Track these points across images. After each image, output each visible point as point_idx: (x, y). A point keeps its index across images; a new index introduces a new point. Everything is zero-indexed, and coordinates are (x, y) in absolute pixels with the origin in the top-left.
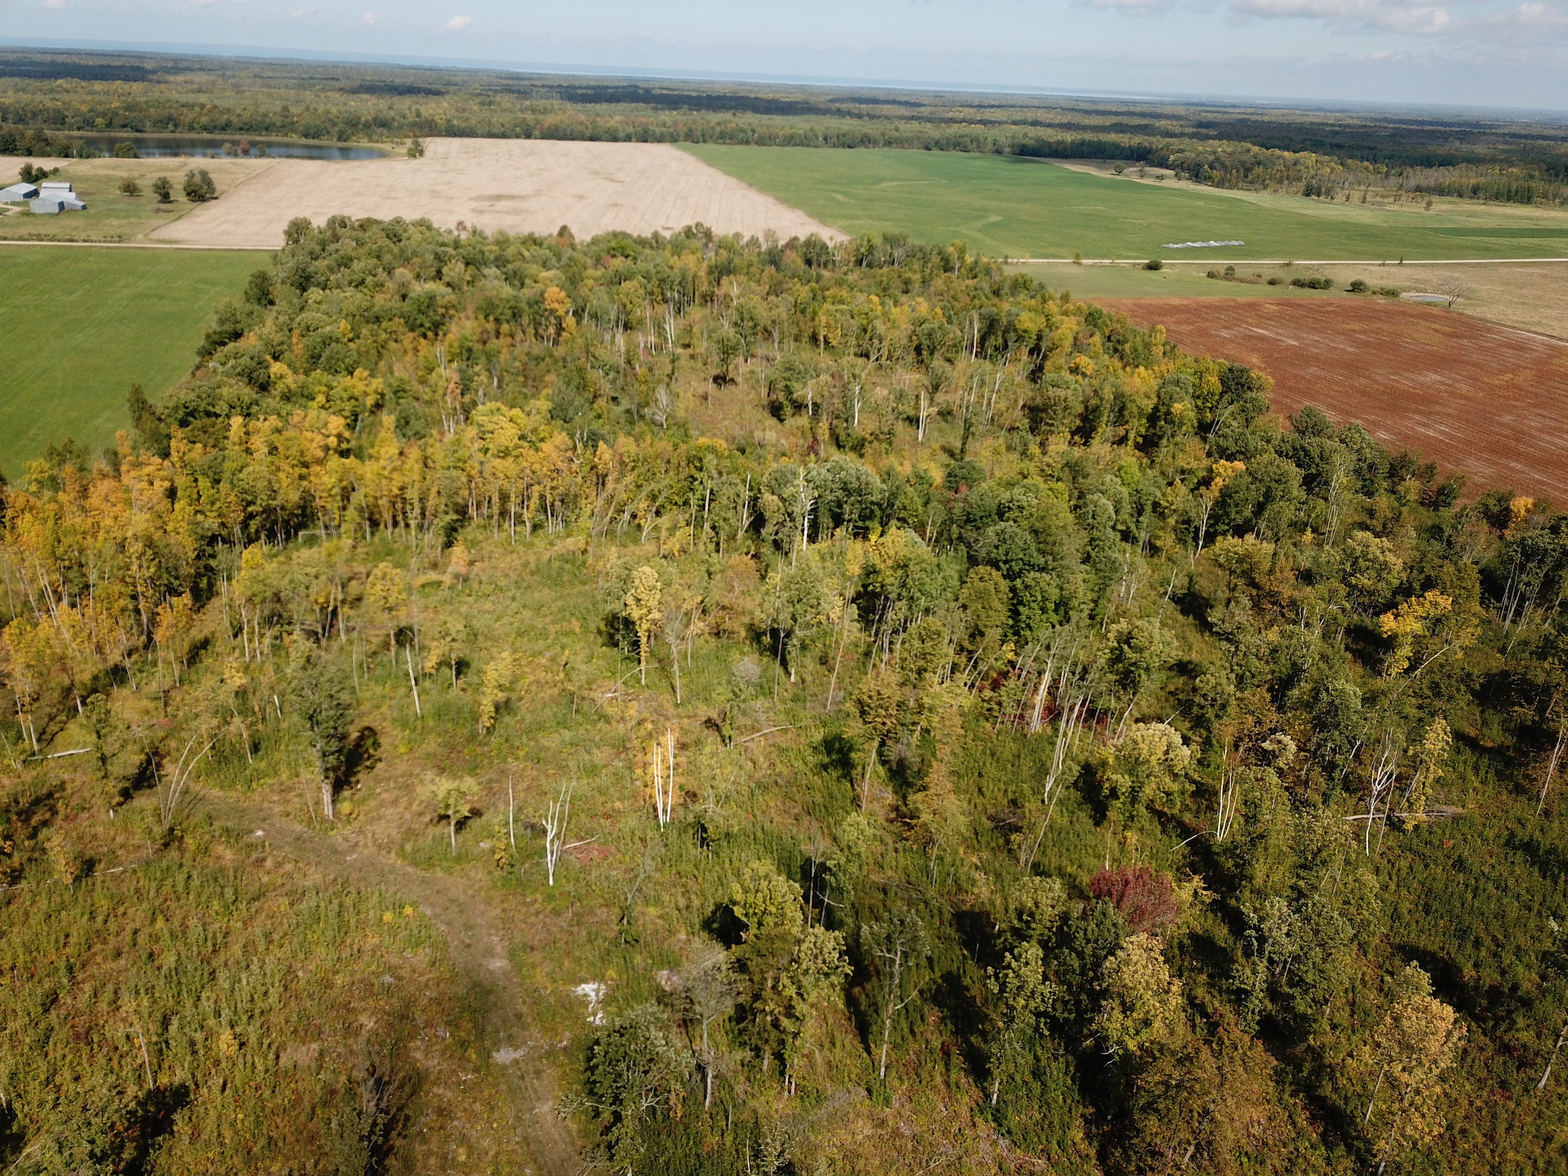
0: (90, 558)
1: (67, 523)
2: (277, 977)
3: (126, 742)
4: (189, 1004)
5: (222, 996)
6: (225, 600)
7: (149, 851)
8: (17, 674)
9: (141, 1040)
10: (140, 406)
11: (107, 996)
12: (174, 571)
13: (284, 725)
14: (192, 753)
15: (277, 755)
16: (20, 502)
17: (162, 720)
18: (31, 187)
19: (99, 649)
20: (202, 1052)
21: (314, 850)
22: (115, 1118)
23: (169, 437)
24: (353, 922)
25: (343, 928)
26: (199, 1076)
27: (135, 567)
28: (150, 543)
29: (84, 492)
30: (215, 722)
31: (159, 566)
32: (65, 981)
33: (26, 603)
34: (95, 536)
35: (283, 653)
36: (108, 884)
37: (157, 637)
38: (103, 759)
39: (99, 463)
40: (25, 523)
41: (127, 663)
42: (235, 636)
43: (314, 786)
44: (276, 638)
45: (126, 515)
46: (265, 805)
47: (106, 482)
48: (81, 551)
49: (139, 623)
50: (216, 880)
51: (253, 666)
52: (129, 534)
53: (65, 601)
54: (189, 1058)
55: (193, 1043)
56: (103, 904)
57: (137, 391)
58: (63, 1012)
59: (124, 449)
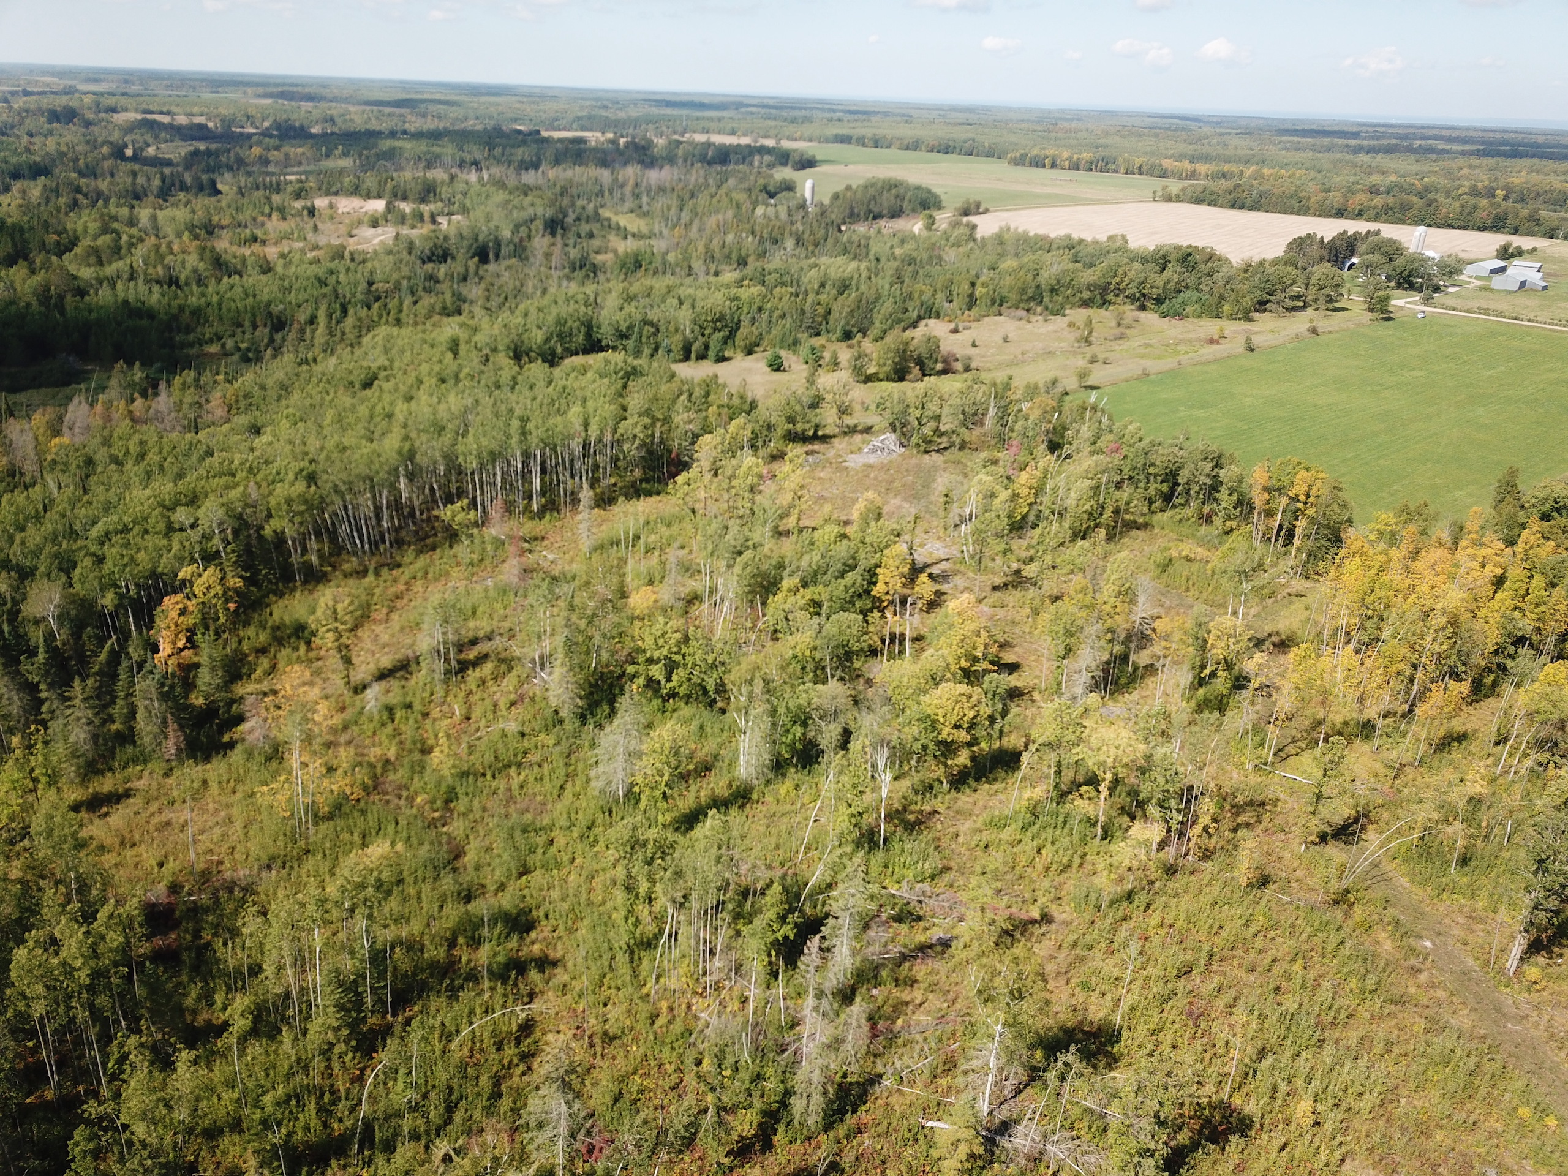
0: (1392, 616)
1: (1386, 577)
2: (1378, 1089)
3: (1345, 791)
4: (1289, 1053)
5: (1320, 1067)
6: (1503, 703)
7: (1319, 898)
8: (1285, 691)
9: (1235, 1053)
10: (1509, 489)
11: (1227, 997)
12: (1464, 657)
13: (1506, 855)
14: (1399, 832)
15: (1483, 880)
16: (1356, 545)
17: (1386, 788)
18: (1502, 264)
19: (1361, 700)
20: (1279, 1102)
21: (1476, 994)
22: (1187, 1100)
23: (1523, 526)
24: (1483, 1091)
25: (1469, 1090)
26: (1267, 1121)
27: (1428, 639)
28: (1454, 622)
29: (1415, 554)
30: (1435, 815)
31: (1452, 647)
32: (1202, 962)
33: (1319, 634)
34: (1406, 598)
35: (1540, 783)
36: (1272, 905)
37: (1418, 711)
38: (1319, 797)
39: (1442, 532)
40: (1352, 565)
41: (1380, 723)
42: (1497, 744)
43: (1508, 931)
44: (1540, 765)
45: (1445, 587)
46: (1447, 921)
47: (1440, 551)
48: (1387, 606)
49: (1407, 693)
50: (1365, 960)
51: (1500, 781)
52: (1439, 606)
53: (1351, 646)
54: (1266, 1099)
55: (1275, 1089)
56: (1260, 919)
57: (1513, 473)
58: (1189, 986)
59: (1472, 526)
